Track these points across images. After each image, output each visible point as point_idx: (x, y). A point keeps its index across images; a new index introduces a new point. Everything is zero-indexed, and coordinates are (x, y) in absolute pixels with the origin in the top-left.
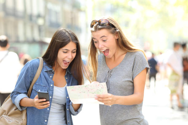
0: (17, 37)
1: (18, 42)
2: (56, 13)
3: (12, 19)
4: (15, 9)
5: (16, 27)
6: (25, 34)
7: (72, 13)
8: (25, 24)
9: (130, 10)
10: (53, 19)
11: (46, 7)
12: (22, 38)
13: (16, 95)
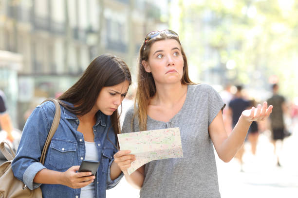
0: (53, 66)
1: (54, 74)
2: (120, 26)
3: (44, 35)
4: (49, 19)
5: (51, 49)
6: (66, 60)
7: (145, 26)
8: (66, 45)
9: (245, 21)
10: (114, 36)
11: (101, 16)
12: (60, 68)
13: (26, 165)
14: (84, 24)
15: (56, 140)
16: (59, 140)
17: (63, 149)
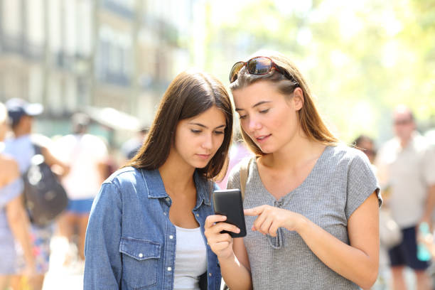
14: (71, 47)
15: (127, 240)
16: (133, 240)
17: (141, 255)
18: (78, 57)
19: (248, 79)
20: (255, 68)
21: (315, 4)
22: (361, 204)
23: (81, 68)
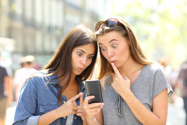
18: (56, 28)
19: (106, 30)
20: (108, 23)
21: (159, 2)
22: (159, 94)
23: (58, 32)
